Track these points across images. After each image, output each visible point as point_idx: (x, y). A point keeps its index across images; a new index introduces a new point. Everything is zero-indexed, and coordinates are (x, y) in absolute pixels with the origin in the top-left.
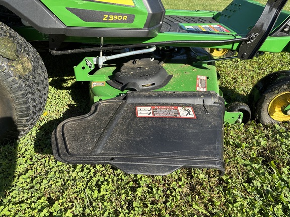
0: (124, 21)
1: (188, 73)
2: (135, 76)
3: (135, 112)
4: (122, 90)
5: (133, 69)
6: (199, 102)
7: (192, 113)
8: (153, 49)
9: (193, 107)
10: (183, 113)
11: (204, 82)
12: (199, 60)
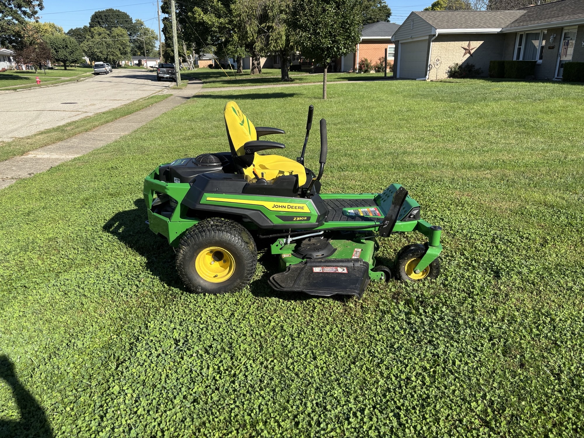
0: (305, 220)
1: (349, 247)
2: (310, 250)
3: (312, 270)
4: (303, 259)
5: (309, 245)
6: (351, 264)
7: (345, 270)
8: (322, 233)
9: (347, 267)
10: (340, 270)
11: (358, 253)
12: (358, 237)
